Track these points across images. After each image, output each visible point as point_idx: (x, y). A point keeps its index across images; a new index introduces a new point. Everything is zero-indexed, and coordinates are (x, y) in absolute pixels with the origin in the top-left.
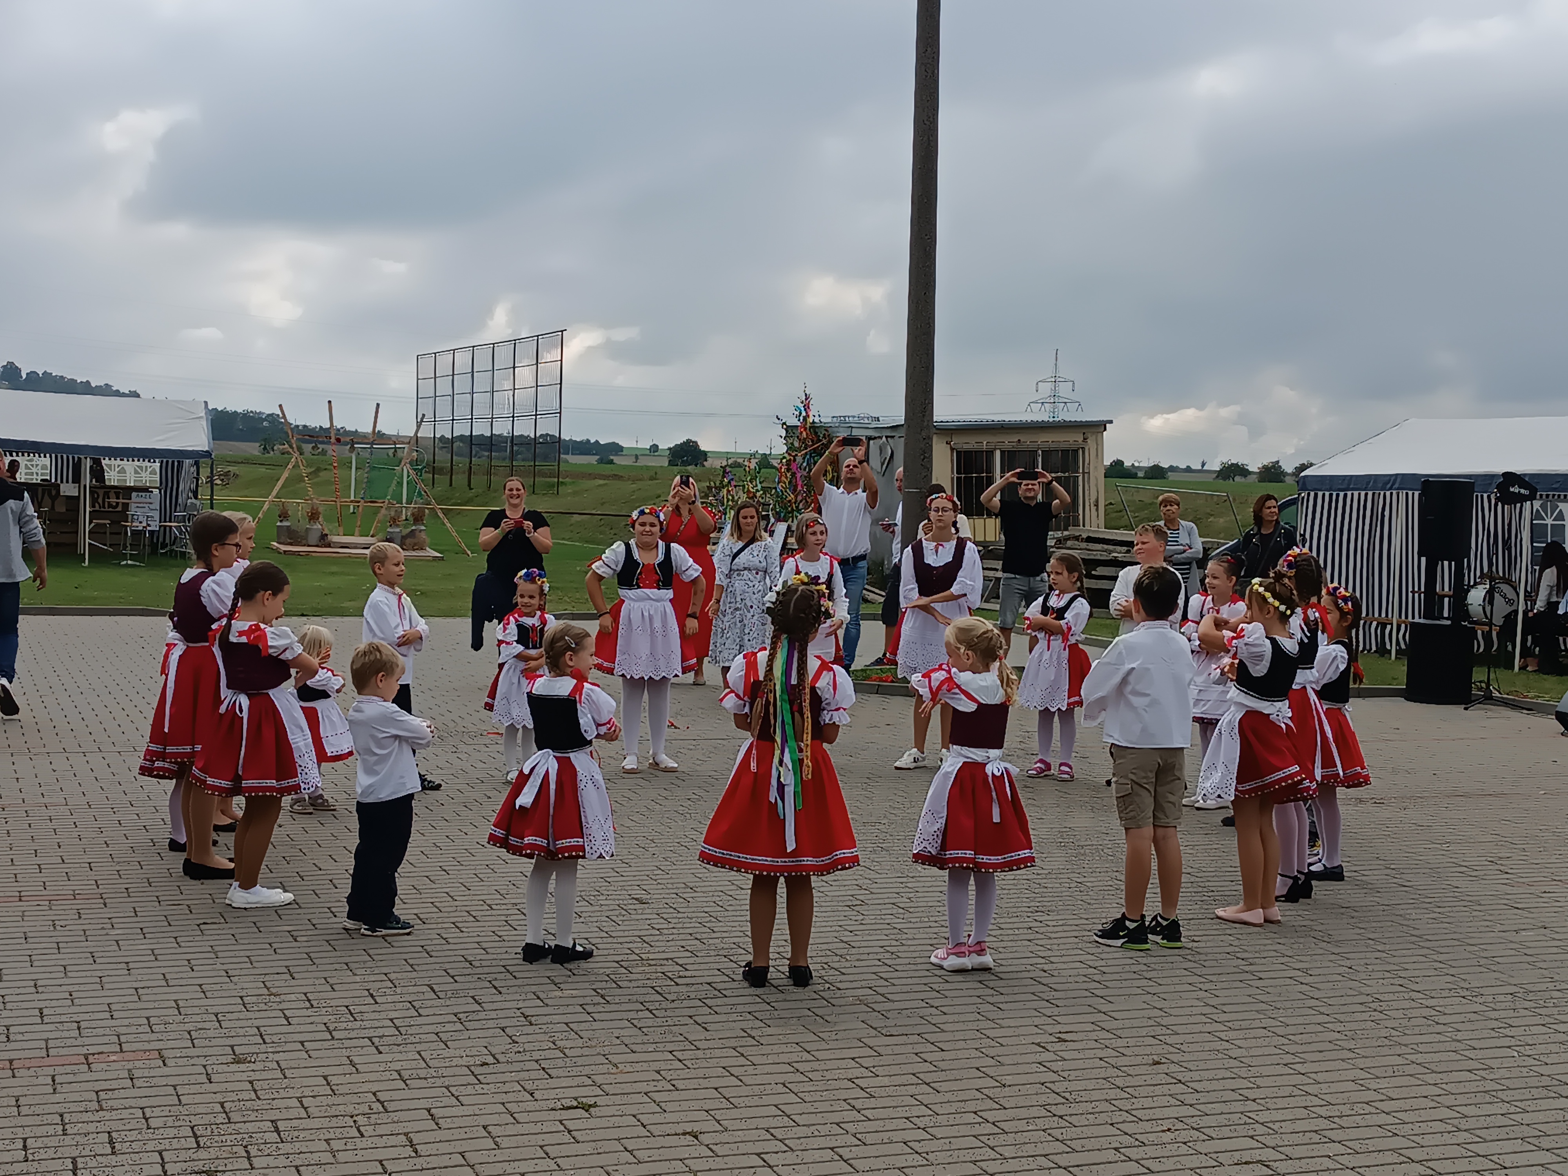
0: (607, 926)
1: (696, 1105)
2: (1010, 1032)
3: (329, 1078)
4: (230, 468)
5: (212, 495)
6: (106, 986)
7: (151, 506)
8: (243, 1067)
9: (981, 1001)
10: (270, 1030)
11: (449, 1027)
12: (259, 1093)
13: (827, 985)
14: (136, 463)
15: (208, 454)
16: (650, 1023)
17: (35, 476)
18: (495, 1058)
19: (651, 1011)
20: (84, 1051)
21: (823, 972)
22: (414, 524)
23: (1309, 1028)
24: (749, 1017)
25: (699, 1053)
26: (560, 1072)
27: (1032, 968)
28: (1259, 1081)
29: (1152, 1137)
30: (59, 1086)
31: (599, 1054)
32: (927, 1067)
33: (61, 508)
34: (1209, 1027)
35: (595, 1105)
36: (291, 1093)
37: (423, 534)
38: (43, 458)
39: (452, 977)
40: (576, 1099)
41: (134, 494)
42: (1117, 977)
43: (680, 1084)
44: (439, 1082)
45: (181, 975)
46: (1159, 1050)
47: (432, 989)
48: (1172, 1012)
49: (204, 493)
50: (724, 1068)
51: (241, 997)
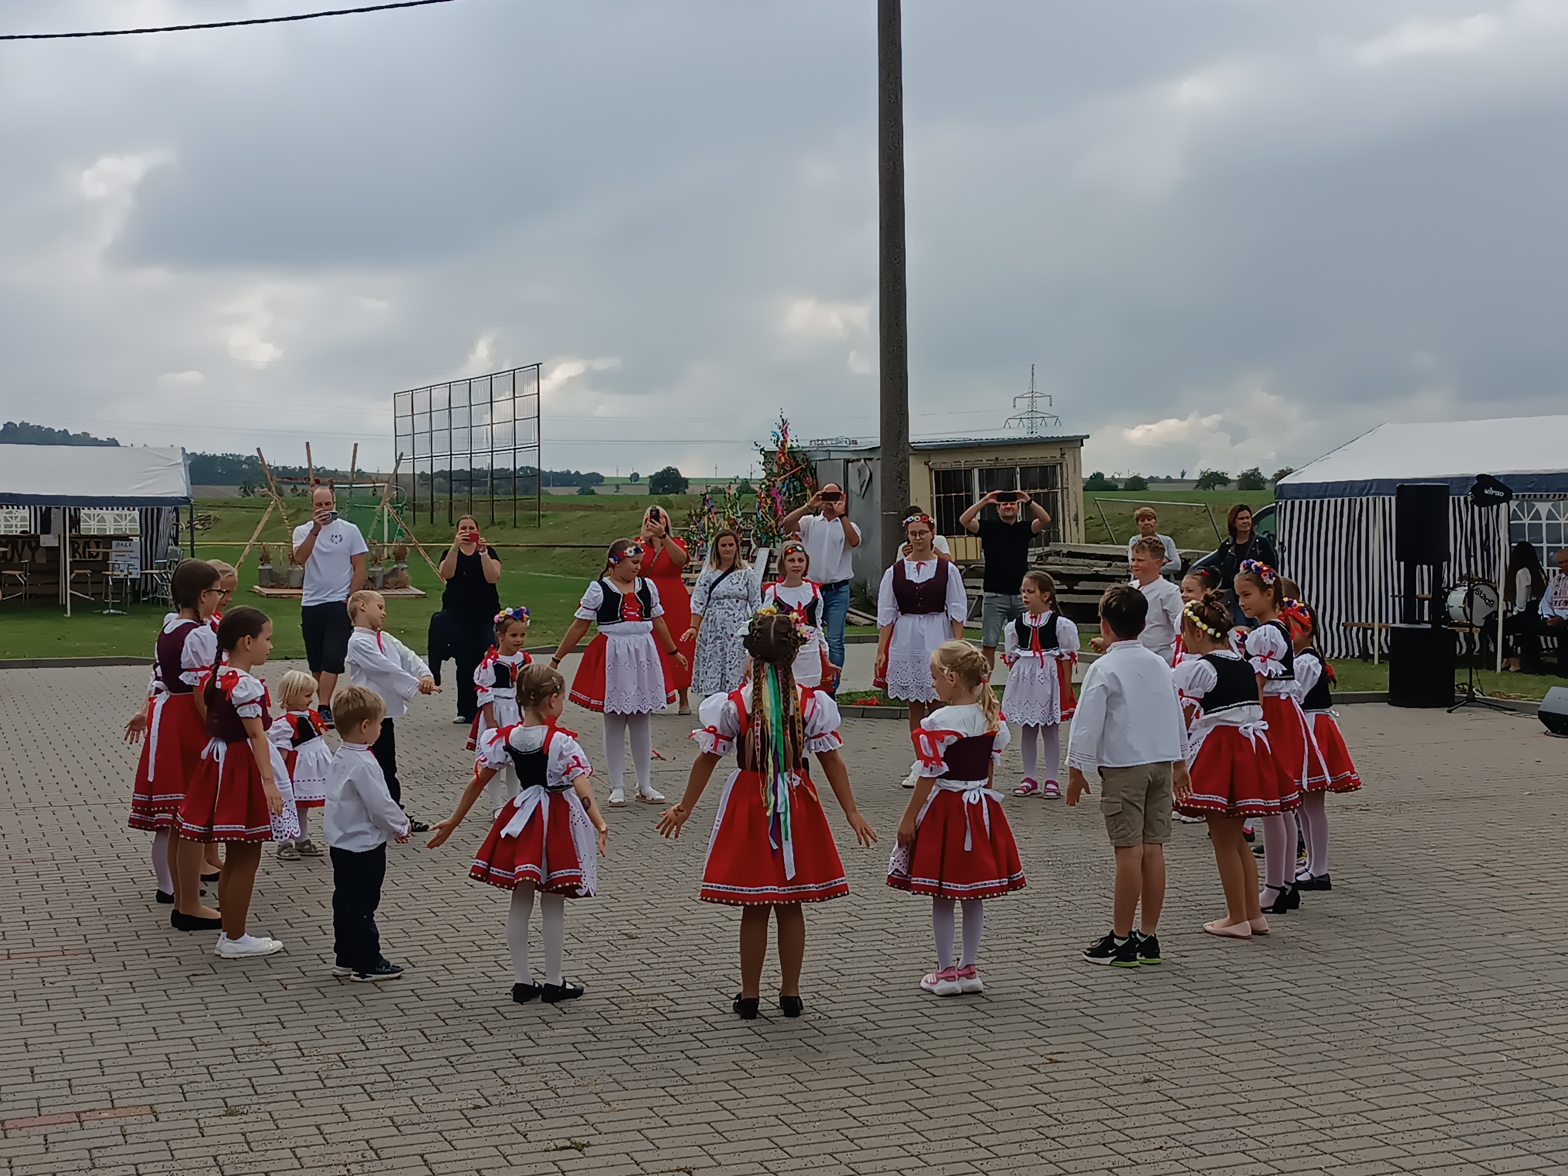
0: (598, 963)
1: (690, 1141)
2: (1000, 1055)
3: (322, 1127)
4: (210, 513)
5: (192, 541)
6: (97, 1042)
7: (132, 555)
8: (235, 1119)
9: (970, 1024)
10: (262, 1081)
11: (441, 1071)
12: (252, 1145)
13: (818, 1015)
14: (115, 511)
15: (186, 500)
16: (641, 1059)
17: (14, 529)
18: (487, 1101)
19: (642, 1048)
20: (76, 1108)
21: (814, 1002)
22: (397, 563)
23: (1299, 1040)
24: (741, 1049)
25: (692, 1088)
26: (553, 1113)
27: (1022, 989)
28: (1250, 1096)
29: (1145, 1156)
30: (51, 1146)
31: (591, 1093)
32: (920, 1093)
33: (41, 559)
34: (1199, 1043)
35: (588, 1145)
36: (285, 1143)
37: (405, 573)
38: (22, 511)
39: (443, 1020)
40: (569, 1139)
41: (114, 543)
42: (1106, 995)
43: (672, 1120)
44: (432, 1127)
45: (172, 1028)
46: (1151, 1067)
47: (423, 1032)
48: (1163, 1028)
49: (185, 539)
50: (716, 1102)
51: (232, 1049)
